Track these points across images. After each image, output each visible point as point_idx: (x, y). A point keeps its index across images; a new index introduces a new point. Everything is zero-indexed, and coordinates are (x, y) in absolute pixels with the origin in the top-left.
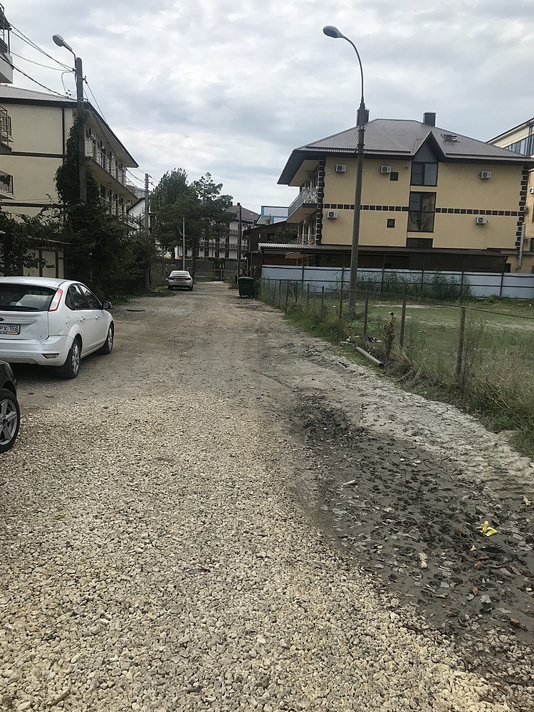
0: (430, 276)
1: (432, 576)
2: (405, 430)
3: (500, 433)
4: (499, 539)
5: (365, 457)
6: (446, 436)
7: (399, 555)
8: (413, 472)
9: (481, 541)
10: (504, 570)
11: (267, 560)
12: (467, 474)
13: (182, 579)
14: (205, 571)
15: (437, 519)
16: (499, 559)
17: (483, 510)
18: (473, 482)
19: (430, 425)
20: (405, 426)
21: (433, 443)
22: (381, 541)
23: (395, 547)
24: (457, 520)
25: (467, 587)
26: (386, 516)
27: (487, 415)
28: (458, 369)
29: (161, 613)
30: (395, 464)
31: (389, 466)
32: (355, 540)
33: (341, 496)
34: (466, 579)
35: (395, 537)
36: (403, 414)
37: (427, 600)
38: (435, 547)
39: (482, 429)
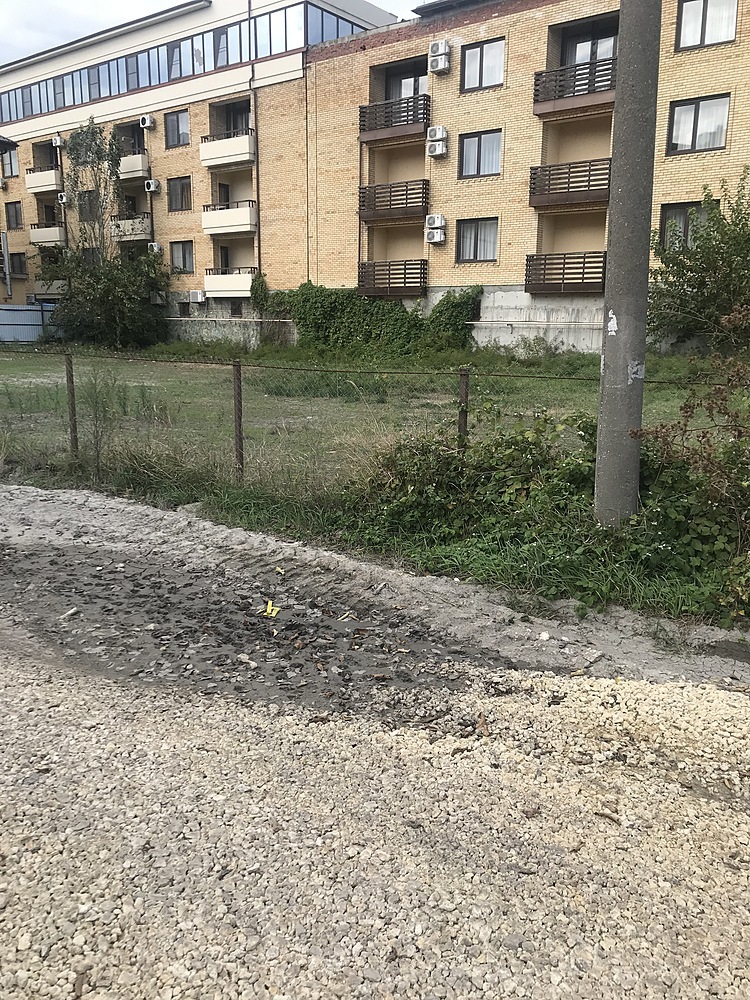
1: (272, 672)
2: (60, 533)
3: (178, 510)
4: (287, 615)
5: (48, 578)
6: (120, 529)
7: (219, 666)
8: (126, 577)
9: (272, 623)
10: (320, 640)
11: (102, 727)
12: (194, 562)
13: (31, 793)
14: (47, 771)
15: (212, 618)
16: (306, 633)
17: (245, 593)
18: (207, 569)
19: (86, 519)
20: (55, 528)
21: (112, 539)
22: (184, 661)
23: (205, 660)
24: (231, 612)
25: (310, 667)
26: (156, 634)
27: (145, 494)
28: (75, 441)
29: (63, 839)
30: (95, 576)
31: (91, 580)
32: (155, 671)
33: (74, 632)
34: (302, 661)
35: (192, 651)
36: (37, 514)
37: (294, 694)
38: (242, 645)
39: (155, 510)
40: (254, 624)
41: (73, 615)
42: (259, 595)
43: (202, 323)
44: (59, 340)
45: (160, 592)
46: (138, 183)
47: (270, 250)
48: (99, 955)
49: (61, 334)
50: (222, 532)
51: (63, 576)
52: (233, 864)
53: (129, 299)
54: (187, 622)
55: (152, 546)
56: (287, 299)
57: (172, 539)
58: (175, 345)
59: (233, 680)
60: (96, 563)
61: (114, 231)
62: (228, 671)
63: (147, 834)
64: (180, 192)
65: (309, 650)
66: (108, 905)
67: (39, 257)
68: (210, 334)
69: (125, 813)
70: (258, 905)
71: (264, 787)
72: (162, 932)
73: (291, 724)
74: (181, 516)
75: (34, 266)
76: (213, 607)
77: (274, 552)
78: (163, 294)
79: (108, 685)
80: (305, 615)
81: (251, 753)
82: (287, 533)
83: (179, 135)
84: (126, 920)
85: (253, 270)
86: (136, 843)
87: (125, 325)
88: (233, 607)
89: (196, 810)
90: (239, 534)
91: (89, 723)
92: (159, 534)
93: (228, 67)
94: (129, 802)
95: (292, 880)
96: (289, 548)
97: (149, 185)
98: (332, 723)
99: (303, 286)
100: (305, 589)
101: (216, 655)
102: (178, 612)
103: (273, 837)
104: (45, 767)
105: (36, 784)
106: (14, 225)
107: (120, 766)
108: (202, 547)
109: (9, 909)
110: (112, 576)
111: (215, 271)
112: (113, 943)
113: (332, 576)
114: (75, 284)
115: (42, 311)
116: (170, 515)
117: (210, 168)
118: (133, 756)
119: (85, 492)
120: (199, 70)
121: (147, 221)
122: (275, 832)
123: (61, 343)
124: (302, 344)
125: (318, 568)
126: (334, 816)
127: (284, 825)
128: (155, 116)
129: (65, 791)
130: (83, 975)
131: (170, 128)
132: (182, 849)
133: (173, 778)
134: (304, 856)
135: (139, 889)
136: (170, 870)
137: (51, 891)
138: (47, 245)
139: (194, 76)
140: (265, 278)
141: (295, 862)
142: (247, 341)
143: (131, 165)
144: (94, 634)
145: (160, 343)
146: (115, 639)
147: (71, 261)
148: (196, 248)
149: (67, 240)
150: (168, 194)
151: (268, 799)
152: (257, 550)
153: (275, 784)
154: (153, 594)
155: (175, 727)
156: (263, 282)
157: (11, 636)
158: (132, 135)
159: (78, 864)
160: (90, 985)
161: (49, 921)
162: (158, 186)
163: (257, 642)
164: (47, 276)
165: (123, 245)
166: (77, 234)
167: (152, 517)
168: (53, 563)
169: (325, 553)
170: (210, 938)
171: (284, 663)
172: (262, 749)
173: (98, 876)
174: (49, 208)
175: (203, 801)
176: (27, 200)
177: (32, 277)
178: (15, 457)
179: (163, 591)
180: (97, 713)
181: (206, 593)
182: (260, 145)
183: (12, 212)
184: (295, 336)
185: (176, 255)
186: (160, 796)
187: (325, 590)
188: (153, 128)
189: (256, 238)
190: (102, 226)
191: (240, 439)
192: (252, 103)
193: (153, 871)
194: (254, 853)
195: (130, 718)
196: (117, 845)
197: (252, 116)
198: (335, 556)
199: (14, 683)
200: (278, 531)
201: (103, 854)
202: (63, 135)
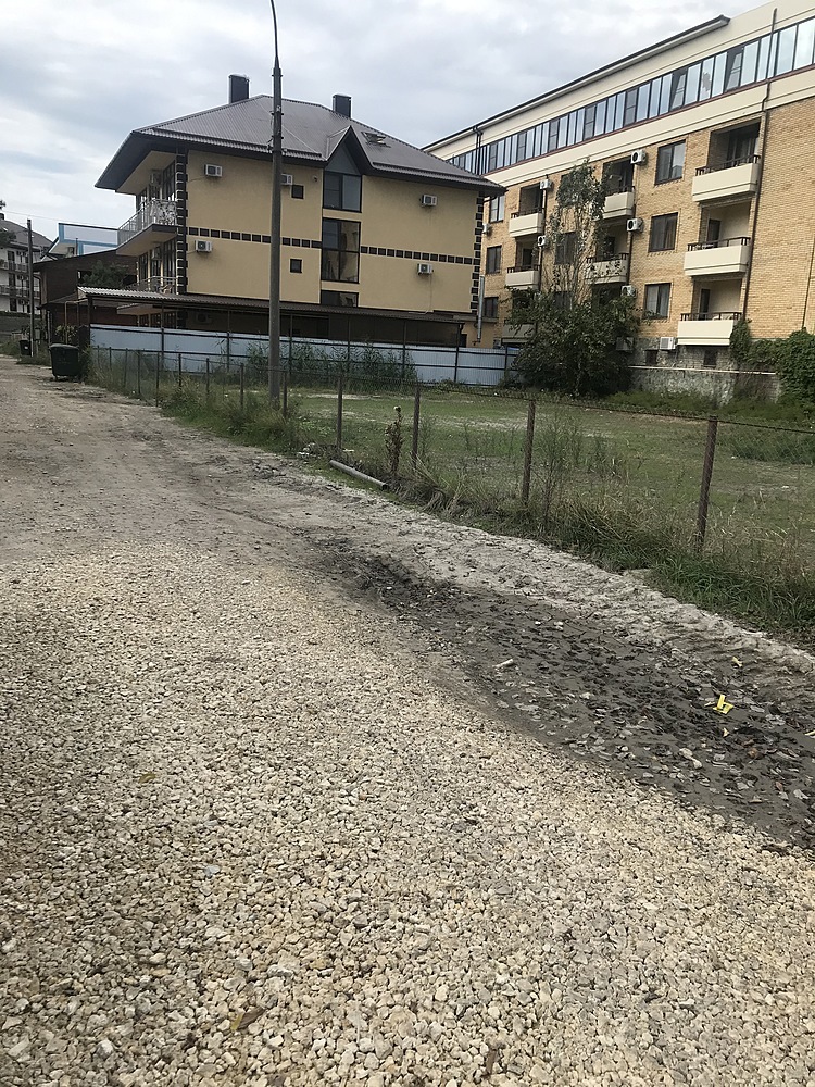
0: (359, 350)
1: (719, 778)
2: (502, 580)
3: (625, 574)
4: (741, 715)
5: (487, 624)
6: (562, 585)
7: (657, 755)
8: (565, 638)
9: (722, 721)
10: (780, 753)
11: (531, 792)
12: (637, 634)
13: (458, 841)
14: (475, 823)
15: (653, 700)
16: (764, 741)
17: (693, 680)
18: (651, 644)
19: (526, 569)
20: (498, 575)
21: (553, 595)
22: (618, 741)
23: (642, 745)
24: (675, 698)
25: (767, 783)
26: (590, 704)
27: (590, 551)
28: (526, 488)
29: (485, 898)
30: (533, 630)
31: (529, 634)
32: (587, 744)
33: (508, 684)
34: (757, 774)
35: (629, 732)
36: (483, 558)
37: (745, 810)
38: (685, 739)
39: (600, 570)
40: (701, 717)
41: (508, 666)
42: (709, 685)
43: (669, 372)
44: (518, 386)
45: (599, 659)
46: (620, 222)
47: (759, 293)
48: (513, 1036)
49: (521, 379)
50: (672, 606)
51: (502, 624)
52: (663, 989)
53: (594, 345)
54: (624, 699)
55: (593, 609)
56: (772, 348)
57: (615, 605)
58: (636, 396)
59: (673, 776)
60: (535, 616)
61: (589, 273)
62: (667, 764)
63: (569, 921)
64: (664, 231)
65: (766, 762)
66: (525, 985)
67: (511, 301)
68: (676, 385)
69: (548, 892)
70: (690, 1049)
71: (704, 910)
72: (579, 1037)
73: (740, 845)
74: (627, 582)
75: (504, 310)
76: (655, 688)
77: (731, 638)
78: (631, 340)
79: (538, 748)
80: (763, 720)
81: (690, 865)
82: (751, 621)
83: (671, 169)
84: (543, 1008)
85: (736, 316)
86: (557, 928)
87: (586, 372)
88: (677, 693)
89: (623, 912)
90: (691, 611)
91: (518, 784)
92: (602, 596)
93: (739, 89)
94: (553, 881)
95: (732, 1034)
96: (751, 638)
97: (631, 224)
98: (792, 859)
99: (795, 334)
100: (766, 690)
101: (655, 742)
102: (616, 685)
103: (712, 974)
104: (472, 818)
105: (463, 833)
106: (491, 270)
107: (546, 838)
108: (648, 618)
109: (429, 953)
110: (550, 633)
111: (692, 317)
112: (527, 1028)
113: (803, 681)
114: (542, 328)
115: (507, 355)
116: (615, 579)
117: (701, 202)
118: (560, 832)
119: (530, 541)
120: (705, 95)
121: (623, 263)
122: (715, 969)
123: (520, 388)
124: (784, 401)
125: (785, 668)
126: (790, 974)
127: (726, 963)
128: (648, 150)
129: (490, 848)
130: (495, 1051)
131: (662, 163)
132: (605, 951)
133: (600, 869)
134: (750, 1010)
135: (557, 979)
136: (592, 971)
137: (471, 948)
138: (521, 288)
139: (698, 103)
140: (749, 325)
141: (738, 1013)
142: (718, 395)
143: (616, 203)
144: (527, 691)
145: (620, 393)
146: (548, 700)
147: (540, 305)
148: (674, 291)
149: (540, 284)
150: (651, 233)
151: (707, 926)
152: (711, 633)
153: (717, 911)
154: (591, 661)
155: (606, 811)
156: (747, 329)
157: (449, 675)
158: (621, 172)
159: (498, 930)
160: (500, 1065)
161: (466, 979)
162: (641, 225)
163: (704, 739)
164: (516, 320)
165: (595, 288)
166: (551, 276)
167: (596, 577)
168: (493, 609)
169: (795, 651)
170: (633, 1065)
171: (734, 771)
172: (703, 864)
173: (517, 950)
174: (527, 250)
175: (631, 905)
176: (508, 245)
177: (501, 321)
178: (467, 499)
179: (602, 659)
180: (526, 775)
181: (649, 671)
182: (765, 174)
183: (492, 257)
184: (777, 391)
185: (650, 299)
186: (586, 884)
187: (791, 696)
188: (643, 164)
189: (745, 279)
190: (577, 268)
191: (705, 503)
192: (762, 126)
193: (573, 965)
194: (688, 985)
195: (559, 790)
196: (538, 924)
197: (760, 141)
198: (807, 656)
199: (449, 723)
200: (737, 616)
201: (523, 928)
202: (551, 177)
